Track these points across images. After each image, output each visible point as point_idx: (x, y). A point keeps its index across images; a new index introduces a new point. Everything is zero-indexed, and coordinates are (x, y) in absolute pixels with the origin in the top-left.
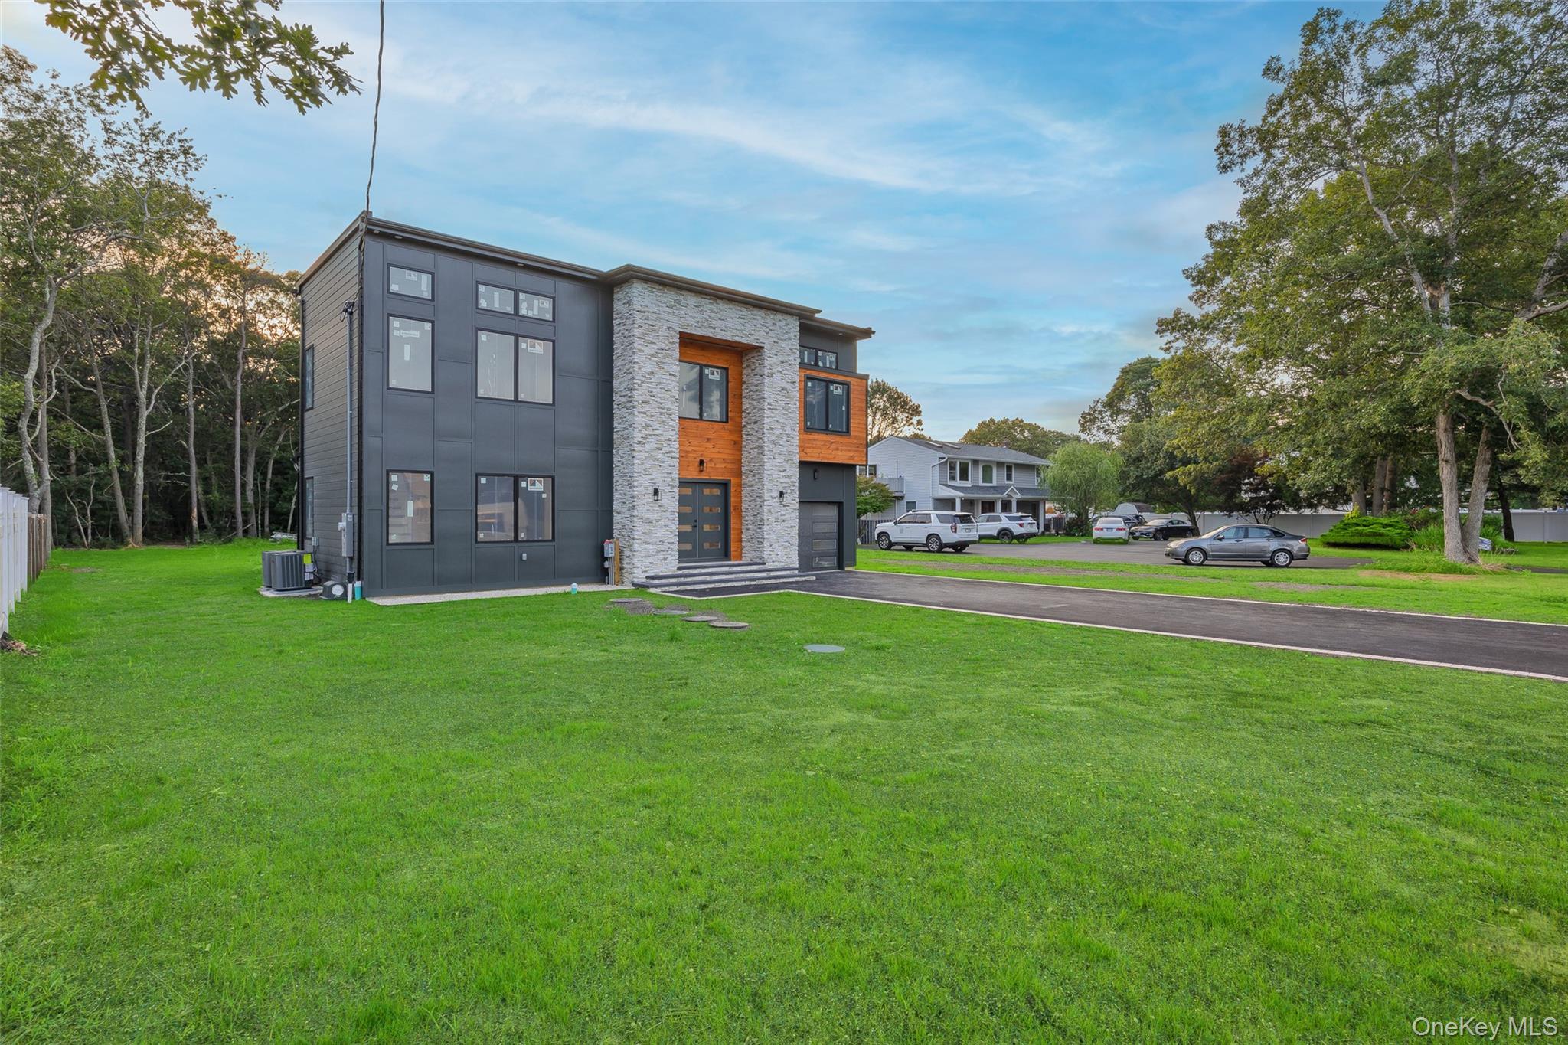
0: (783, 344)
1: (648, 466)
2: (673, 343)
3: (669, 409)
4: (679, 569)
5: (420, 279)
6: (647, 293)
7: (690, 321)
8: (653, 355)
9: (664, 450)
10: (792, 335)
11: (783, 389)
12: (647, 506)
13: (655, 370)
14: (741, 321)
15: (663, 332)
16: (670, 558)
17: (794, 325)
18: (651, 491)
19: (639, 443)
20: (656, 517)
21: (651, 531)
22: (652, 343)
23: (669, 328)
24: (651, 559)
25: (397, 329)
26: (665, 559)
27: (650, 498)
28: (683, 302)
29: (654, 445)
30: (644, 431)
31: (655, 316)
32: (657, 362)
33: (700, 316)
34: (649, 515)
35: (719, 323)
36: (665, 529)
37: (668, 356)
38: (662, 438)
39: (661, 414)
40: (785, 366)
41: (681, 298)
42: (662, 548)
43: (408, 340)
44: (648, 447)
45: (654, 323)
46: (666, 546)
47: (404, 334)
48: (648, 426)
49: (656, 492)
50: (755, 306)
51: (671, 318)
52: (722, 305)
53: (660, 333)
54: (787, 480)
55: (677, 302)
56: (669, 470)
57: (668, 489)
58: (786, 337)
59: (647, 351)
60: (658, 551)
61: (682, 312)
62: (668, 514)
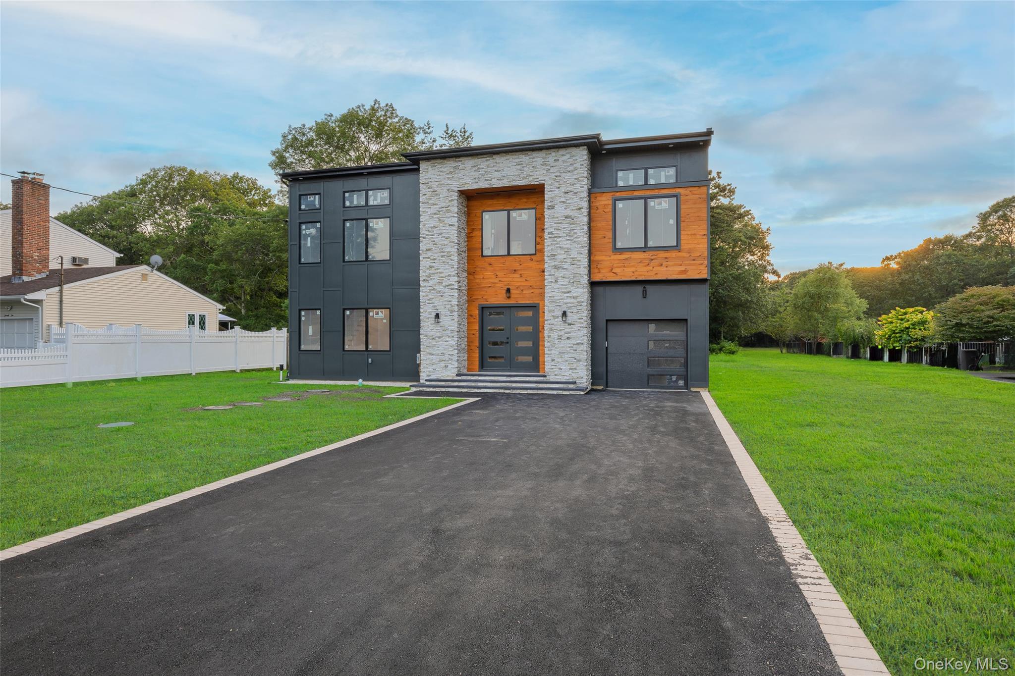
0: (567, 176)
1: (430, 297)
2: (452, 200)
3: (449, 252)
4: (457, 375)
5: (315, 198)
6: (430, 168)
7: (468, 180)
8: (435, 214)
9: (444, 284)
10: (578, 165)
11: (567, 217)
12: (431, 327)
13: (436, 224)
14: (519, 167)
15: (443, 194)
16: (450, 366)
17: (581, 156)
18: (434, 314)
19: (424, 280)
20: (438, 335)
21: (434, 346)
22: (434, 204)
23: (448, 190)
24: (434, 367)
25: (304, 230)
26: (446, 367)
27: (432, 320)
28: (462, 166)
29: (436, 281)
30: (428, 271)
31: (437, 184)
32: (438, 218)
33: (477, 174)
34: (432, 334)
35: (497, 175)
36: (446, 343)
37: (449, 211)
38: (442, 275)
39: (442, 256)
40: (570, 195)
41: (460, 164)
42: (443, 358)
43: (309, 235)
44: (431, 283)
45: (436, 189)
46: (447, 357)
47: (308, 232)
48: (431, 267)
49: (437, 316)
50: (533, 150)
51: (450, 182)
52: (498, 159)
53: (441, 196)
54: (572, 300)
55: (456, 168)
56: (450, 298)
57: (449, 313)
58: (571, 168)
59: (430, 211)
60: (441, 361)
61: (460, 175)
62: (448, 333)
